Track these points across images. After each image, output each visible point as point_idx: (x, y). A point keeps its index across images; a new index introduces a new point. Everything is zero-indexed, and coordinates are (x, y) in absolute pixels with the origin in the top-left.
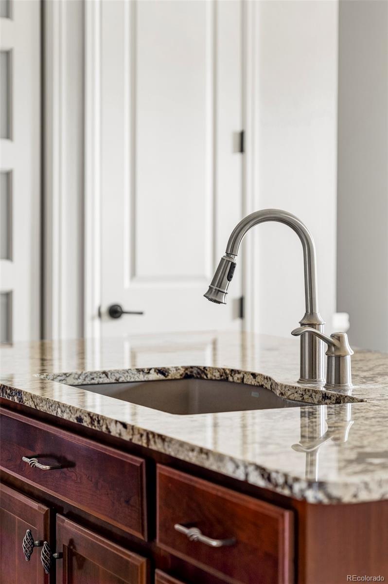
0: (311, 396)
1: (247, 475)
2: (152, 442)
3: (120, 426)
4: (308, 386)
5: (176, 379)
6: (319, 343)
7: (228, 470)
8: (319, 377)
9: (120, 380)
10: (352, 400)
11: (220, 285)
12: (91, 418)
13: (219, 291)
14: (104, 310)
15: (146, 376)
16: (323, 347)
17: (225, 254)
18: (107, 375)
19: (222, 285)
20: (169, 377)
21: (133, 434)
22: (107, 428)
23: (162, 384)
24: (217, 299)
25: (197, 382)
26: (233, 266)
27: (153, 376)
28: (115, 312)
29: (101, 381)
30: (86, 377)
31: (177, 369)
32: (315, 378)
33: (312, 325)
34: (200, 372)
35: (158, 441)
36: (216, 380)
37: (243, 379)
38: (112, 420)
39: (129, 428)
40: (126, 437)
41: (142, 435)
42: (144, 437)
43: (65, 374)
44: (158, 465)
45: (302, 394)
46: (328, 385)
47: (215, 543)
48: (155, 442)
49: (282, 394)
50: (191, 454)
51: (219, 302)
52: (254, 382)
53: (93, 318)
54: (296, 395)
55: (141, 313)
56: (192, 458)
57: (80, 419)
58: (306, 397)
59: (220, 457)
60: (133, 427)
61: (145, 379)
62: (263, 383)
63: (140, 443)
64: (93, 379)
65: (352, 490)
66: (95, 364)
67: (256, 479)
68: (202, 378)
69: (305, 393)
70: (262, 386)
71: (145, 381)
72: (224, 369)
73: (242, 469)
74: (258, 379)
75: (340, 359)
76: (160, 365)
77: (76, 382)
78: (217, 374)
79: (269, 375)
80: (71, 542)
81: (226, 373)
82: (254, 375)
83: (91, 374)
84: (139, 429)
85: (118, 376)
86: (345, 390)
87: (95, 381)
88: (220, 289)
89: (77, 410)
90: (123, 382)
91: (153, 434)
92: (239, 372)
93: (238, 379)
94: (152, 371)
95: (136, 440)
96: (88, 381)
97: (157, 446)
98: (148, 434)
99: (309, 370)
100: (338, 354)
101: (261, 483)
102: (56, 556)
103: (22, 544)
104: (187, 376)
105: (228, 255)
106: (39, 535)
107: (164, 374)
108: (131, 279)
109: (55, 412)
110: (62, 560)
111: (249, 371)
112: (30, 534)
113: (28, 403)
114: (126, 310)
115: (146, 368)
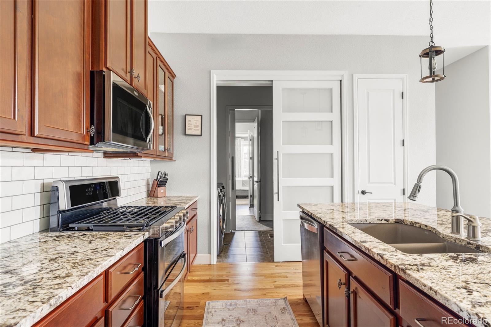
0: (460, 241)
2: (397, 270)
3: (380, 257)
4: (457, 237)
5: (392, 223)
6: (461, 218)
8: (461, 232)
9: (371, 223)
13: (414, 196)
14: (360, 192)
15: (381, 221)
16: (463, 220)
17: (417, 182)
18: (366, 221)
19: (416, 194)
20: (389, 222)
21: (387, 263)
23: (386, 224)
24: (413, 199)
25: (400, 224)
26: (420, 187)
27: (383, 222)
28: (363, 193)
29: (364, 223)
30: (359, 221)
31: (392, 220)
32: (460, 232)
33: (457, 212)
34: (401, 221)
35: (402, 272)
36: (408, 225)
37: (421, 226)
38: (375, 252)
39: (384, 259)
40: (383, 263)
41: (392, 265)
42: (394, 267)
43: (352, 220)
45: (455, 240)
46: (468, 238)
48: (399, 271)
50: (425, 286)
51: (414, 200)
52: (426, 228)
53: (357, 195)
54: (451, 239)
55: (371, 193)
56: (425, 290)
57: (359, 246)
59: (446, 299)
60: (387, 260)
62: (431, 230)
63: (390, 268)
64: (361, 222)
68: (402, 223)
69: (457, 240)
70: (430, 230)
71: (380, 223)
72: (412, 221)
73: (465, 312)
74: (428, 228)
75: (474, 227)
76: (386, 218)
77: (355, 223)
78: (409, 223)
79: (434, 227)
80: (356, 289)
81: (413, 223)
82: (426, 226)
83: (361, 220)
84: (390, 262)
85: (371, 221)
86: (479, 241)
87: (362, 223)
88: (415, 196)
89: (359, 243)
90: (372, 223)
91: (398, 266)
92: (418, 223)
93: (418, 226)
94: (383, 220)
95: (388, 266)
96: (360, 222)
99: (456, 229)
100: (472, 225)
102: (350, 292)
103: (337, 282)
104: (396, 222)
105: (418, 182)
106: (344, 281)
107: (387, 221)
108: (368, 183)
109: (349, 240)
110: (352, 296)
111: (423, 223)
112: (340, 280)
113: (340, 234)
114: (367, 192)
115: (381, 219)
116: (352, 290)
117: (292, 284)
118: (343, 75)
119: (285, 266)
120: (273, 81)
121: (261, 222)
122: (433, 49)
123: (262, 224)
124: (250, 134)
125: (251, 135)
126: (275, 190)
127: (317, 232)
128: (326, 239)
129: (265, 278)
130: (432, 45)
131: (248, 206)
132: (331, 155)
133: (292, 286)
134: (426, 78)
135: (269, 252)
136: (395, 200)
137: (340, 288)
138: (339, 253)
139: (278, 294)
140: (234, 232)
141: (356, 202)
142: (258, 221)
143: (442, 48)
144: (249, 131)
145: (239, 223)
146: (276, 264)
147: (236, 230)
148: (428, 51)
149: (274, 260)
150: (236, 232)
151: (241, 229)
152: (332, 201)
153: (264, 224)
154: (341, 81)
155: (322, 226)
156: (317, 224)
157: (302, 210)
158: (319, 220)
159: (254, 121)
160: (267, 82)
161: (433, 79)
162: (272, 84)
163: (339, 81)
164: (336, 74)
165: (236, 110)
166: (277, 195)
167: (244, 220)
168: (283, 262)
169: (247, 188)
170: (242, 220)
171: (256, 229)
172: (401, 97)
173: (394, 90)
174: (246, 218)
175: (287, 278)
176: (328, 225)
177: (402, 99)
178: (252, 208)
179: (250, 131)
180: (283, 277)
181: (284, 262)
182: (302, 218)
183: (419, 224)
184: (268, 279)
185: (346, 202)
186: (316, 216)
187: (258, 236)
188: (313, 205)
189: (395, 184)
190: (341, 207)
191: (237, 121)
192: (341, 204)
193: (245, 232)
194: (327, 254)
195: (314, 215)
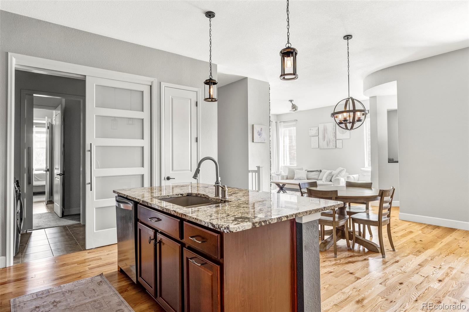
1: (208, 225)
2: (182, 216)
3: (174, 212)
4: (217, 198)
5: (185, 196)
6: (219, 187)
7: (203, 224)
8: (220, 196)
10: (228, 201)
11: (196, 175)
12: (166, 209)
14: (166, 178)
16: (220, 189)
18: (168, 196)
21: (177, 214)
22: (170, 212)
23: (182, 197)
24: (196, 178)
26: (199, 170)
27: (180, 196)
28: (168, 178)
29: (167, 197)
30: (163, 197)
31: (185, 194)
33: (218, 184)
34: (191, 194)
35: (184, 216)
37: (201, 196)
38: (171, 210)
39: (176, 212)
40: (175, 214)
41: (180, 214)
42: (180, 215)
43: (158, 196)
44: (184, 222)
46: (222, 198)
47: (200, 242)
48: (183, 216)
49: (211, 200)
50: (193, 219)
52: (204, 196)
53: (163, 180)
55: (174, 179)
56: (194, 221)
57: (163, 209)
58: (217, 200)
59: (201, 221)
60: (177, 212)
61: (178, 196)
63: (179, 216)
65: (236, 229)
66: (164, 193)
67: (210, 226)
68: (191, 196)
73: (207, 223)
74: (205, 196)
75: (225, 191)
76: (181, 193)
77: (161, 198)
78: (195, 195)
79: (208, 195)
80: (161, 239)
81: (197, 194)
82: (204, 195)
83: (165, 196)
84: (179, 213)
85: (171, 196)
86: (226, 198)
89: (162, 207)
90: (172, 198)
91: (183, 214)
95: (178, 215)
97: (184, 217)
98: (181, 214)
99: (217, 194)
100: (224, 190)
101: (212, 228)
102: (157, 243)
103: (148, 239)
104: (188, 195)
105: (198, 168)
106: (152, 237)
107: (182, 195)
108: (172, 171)
109: (157, 207)
110: (158, 244)
111: (202, 194)
112: (150, 237)
113: (149, 205)
114: (171, 178)
115: (178, 194)
116: (158, 241)
117: (107, 263)
118: (153, 81)
119: (98, 251)
120: (87, 76)
121: (64, 217)
122: (211, 81)
123: (66, 219)
124: (48, 120)
125: (49, 122)
126: (88, 180)
127: (132, 209)
128: (140, 212)
129: (78, 265)
130: (211, 78)
131: (45, 203)
132: (142, 148)
133: (107, 265)
134: (207, 99)
135: (79, 243)
136: (191, 183)
137: (150, 243)
138: (150, 218)
139: (93, 274)
140: (31, 231)
141: (162, 185)
142: (61, 217)
143: (216, 81)
144: (46, 117)
145: (35, 222)
146: (88, 251)
147: (33, 229)
148: (208, 81)
149: (85, 249)
150: (33, 231)
151: (39, 228)
152: (143, 186)
153: (68, 219)
154: (151, 86)
155: (136, 204)
156: (131, 202)
157: (117, 195)
158: (134, 200)
159: (55, 109)
160: (80, 76)
161: (212, 100)
162: (85, 78)
163: (150, 87)
164: (148, 80)
165: (34, 95)
166: (90, 185)
167: (41, 218)
168: (95, 248)
169: (43, 183)
170: (39, 218)
171: (59, 225)
172: (196, 105)
173: (191, 99)
174: (43, 215)
175: (101, 259)
176: (141, 201)
177: (196, 107)
178: (50, 205)
179: (48, 118)
180: (97, 260)
181: (97, 248)
182: (117, 201)
183: (200, 194)
184: (81, 265)
185: (154, 186)
186: (131, 197)
187: (63, 230)
188: (128, 190)
189: (191, 171)
190: (150, 190)
191: (35, 106)
192: (150, 188)
193: (45, 229)
194: (140, 224)
195: (129, 196)
